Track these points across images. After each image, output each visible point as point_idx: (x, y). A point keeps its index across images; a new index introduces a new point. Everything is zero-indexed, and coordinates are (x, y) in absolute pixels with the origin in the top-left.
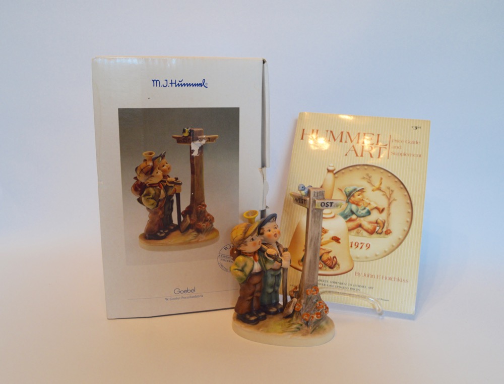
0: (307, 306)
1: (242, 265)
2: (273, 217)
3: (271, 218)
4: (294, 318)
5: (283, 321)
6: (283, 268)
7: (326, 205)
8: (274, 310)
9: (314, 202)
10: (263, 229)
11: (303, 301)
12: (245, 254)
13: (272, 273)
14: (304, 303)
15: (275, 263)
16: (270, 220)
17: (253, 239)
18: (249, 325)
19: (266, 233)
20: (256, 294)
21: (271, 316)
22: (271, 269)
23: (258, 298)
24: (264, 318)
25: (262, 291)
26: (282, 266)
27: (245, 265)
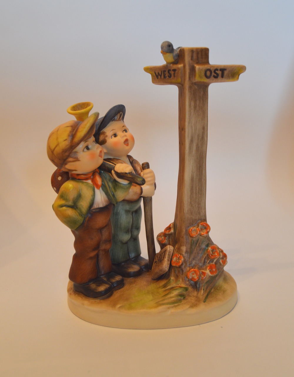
0: (192, 257)
1: (72, 195)
2: (119, 112)
3: (116, 114)
4: (172, 278)
5: (153, 286)
6: (144, 198)
7: (213, 74)
8: (135, 268)
9: (193, 69)
10: (104, 133)
11: (184, 249)
12: (76, 178)
13: (127, 207)
14: (186, 252)
15: (130, 190)
16: (114, 116)
17: (87, 148)
18: (97, 300)
19: (111, 141)
20: (103, 247)
21: (131, 279)
22: (124, 200)
23: (106, 252)
24: (121, 284)
25: (113, 239)
26: (143, 195)
27: (79, 196)
